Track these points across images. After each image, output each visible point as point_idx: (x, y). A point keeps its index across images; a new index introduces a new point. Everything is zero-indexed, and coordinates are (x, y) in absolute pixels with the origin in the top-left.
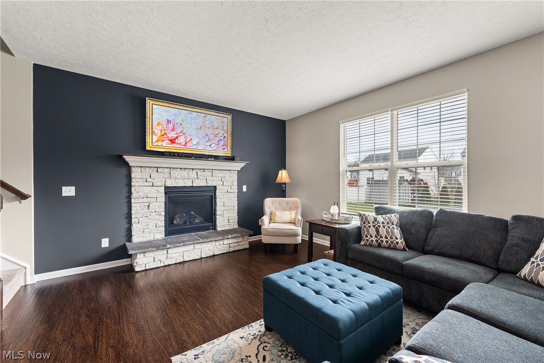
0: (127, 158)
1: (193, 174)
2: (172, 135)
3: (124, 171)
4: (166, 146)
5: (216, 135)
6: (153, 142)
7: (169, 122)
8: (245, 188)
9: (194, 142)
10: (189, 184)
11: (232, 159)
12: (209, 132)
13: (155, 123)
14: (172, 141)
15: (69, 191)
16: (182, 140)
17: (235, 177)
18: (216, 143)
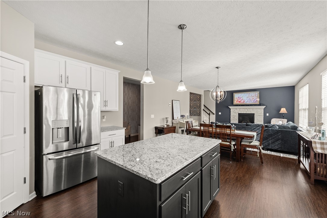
0: (229, 107)
1: (247, 110)
2: (240, 100)
3: (229, 109)
4: (238, 103)
5: (253, 99)
6: (235, 102)
7: (239, 97)
8: (268, 115)
9: (246, 101)
10: (245, 112)
11: (260, 105)
12: (250, 98)
13: (235, 98)
14: (240, 102)
15: (220, 113)
16: (242, 101)
17: (263, 111)
18: (253, 100)
